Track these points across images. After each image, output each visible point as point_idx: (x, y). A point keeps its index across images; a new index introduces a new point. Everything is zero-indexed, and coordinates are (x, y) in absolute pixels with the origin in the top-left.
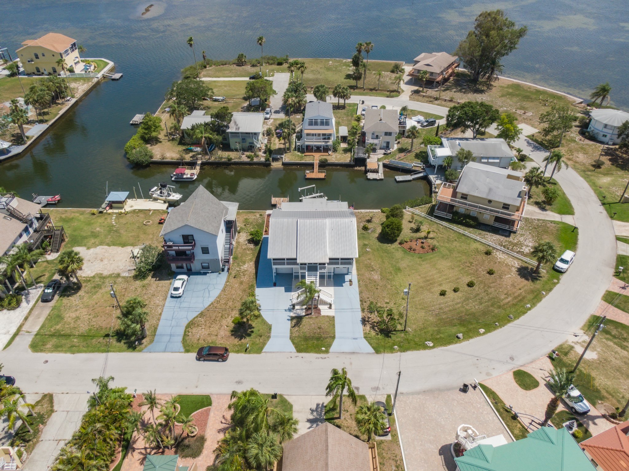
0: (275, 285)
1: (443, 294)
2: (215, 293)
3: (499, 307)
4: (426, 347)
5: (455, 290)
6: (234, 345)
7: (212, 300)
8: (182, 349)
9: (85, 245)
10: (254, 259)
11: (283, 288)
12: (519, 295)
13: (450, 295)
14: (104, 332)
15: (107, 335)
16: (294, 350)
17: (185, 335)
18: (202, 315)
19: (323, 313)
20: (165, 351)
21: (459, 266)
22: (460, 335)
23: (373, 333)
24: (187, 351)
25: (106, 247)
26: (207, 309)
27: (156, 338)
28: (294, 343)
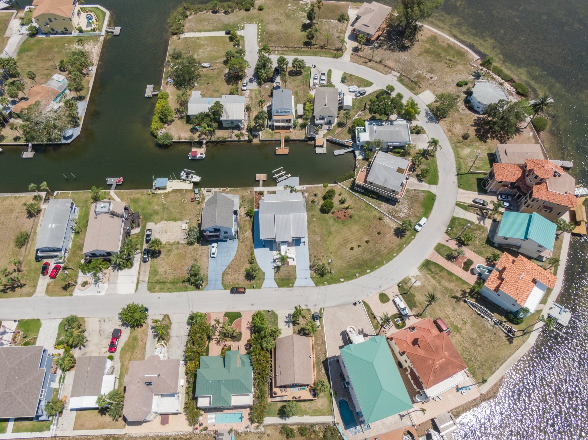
0: (264, 247)
1: (352, 249)
2: (233, 253)
3: (380, 256)
4: (340, 282)
5: (359, 246)
6: (248, 285)
7: (232, 258)
8: (223, 288)
9: (153, 221)
10: (251, 228)
11: (268, 249)
12: (391, 248)
13: (356, 249)
14: (181, 280)
15: (184, 282)
16: (277, 286)
17: (223, 280)
18: (229, 267)
19: (290, 264)
20: (214, 289)
21: (363, 229)
22: (357, 275)
23: (315, 275)
24: (225, 289)
25: (166, 222)
26: (231, 264)
27: (209, 282)
28: (276, 282)
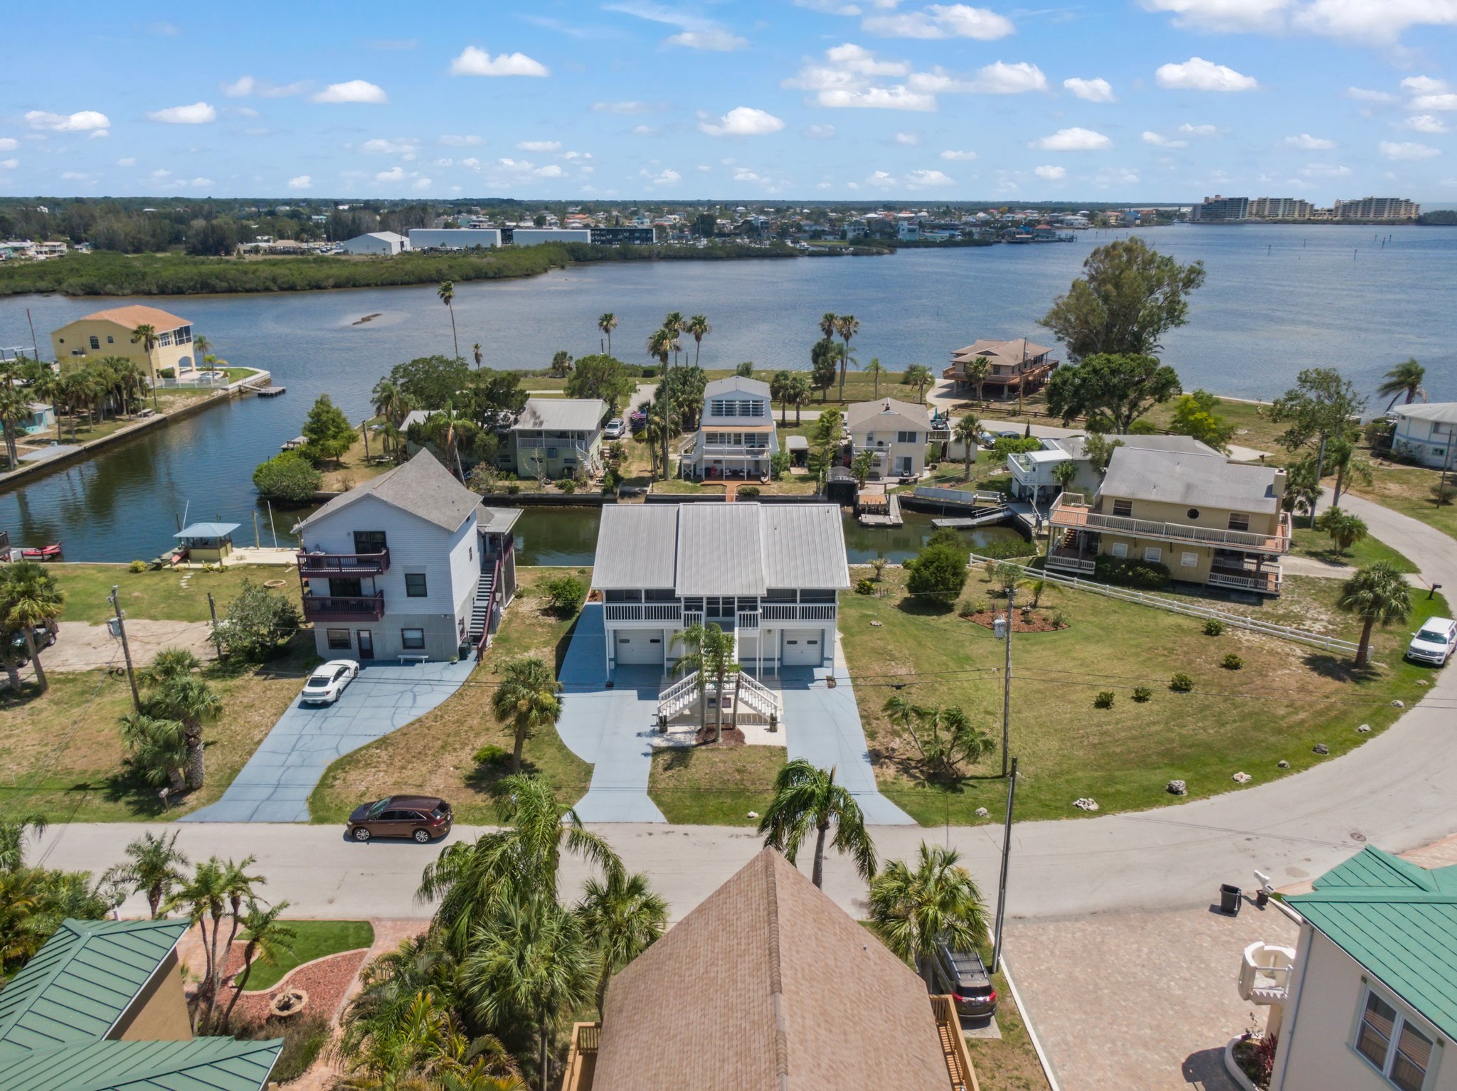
0: (610, 686)
1: (1104, 703)
2: (430, 700)
3: (1280, 731)
4: (1076, 812)
5: (1141, 697)
6: (470, 809)
7: (420, 712)
8: (306, 816)
9: (88, 619)
10: (555, 643)
11: (635, 692)
12: (1328, 709)
13: (1124, 705)
14: (69, 781)
15: (83, 787)
16: (662, 818)
17: (324, 783)
18: (383, 742)
19: (749, 741)
20: (249, 820)
21: (1138, 655)
22: (1179, 784)
23: (906, 783)
24: (319, 820)
25: (147, 621)
26: (403, 732)
27: (230, 792)
28: (659, 804)
